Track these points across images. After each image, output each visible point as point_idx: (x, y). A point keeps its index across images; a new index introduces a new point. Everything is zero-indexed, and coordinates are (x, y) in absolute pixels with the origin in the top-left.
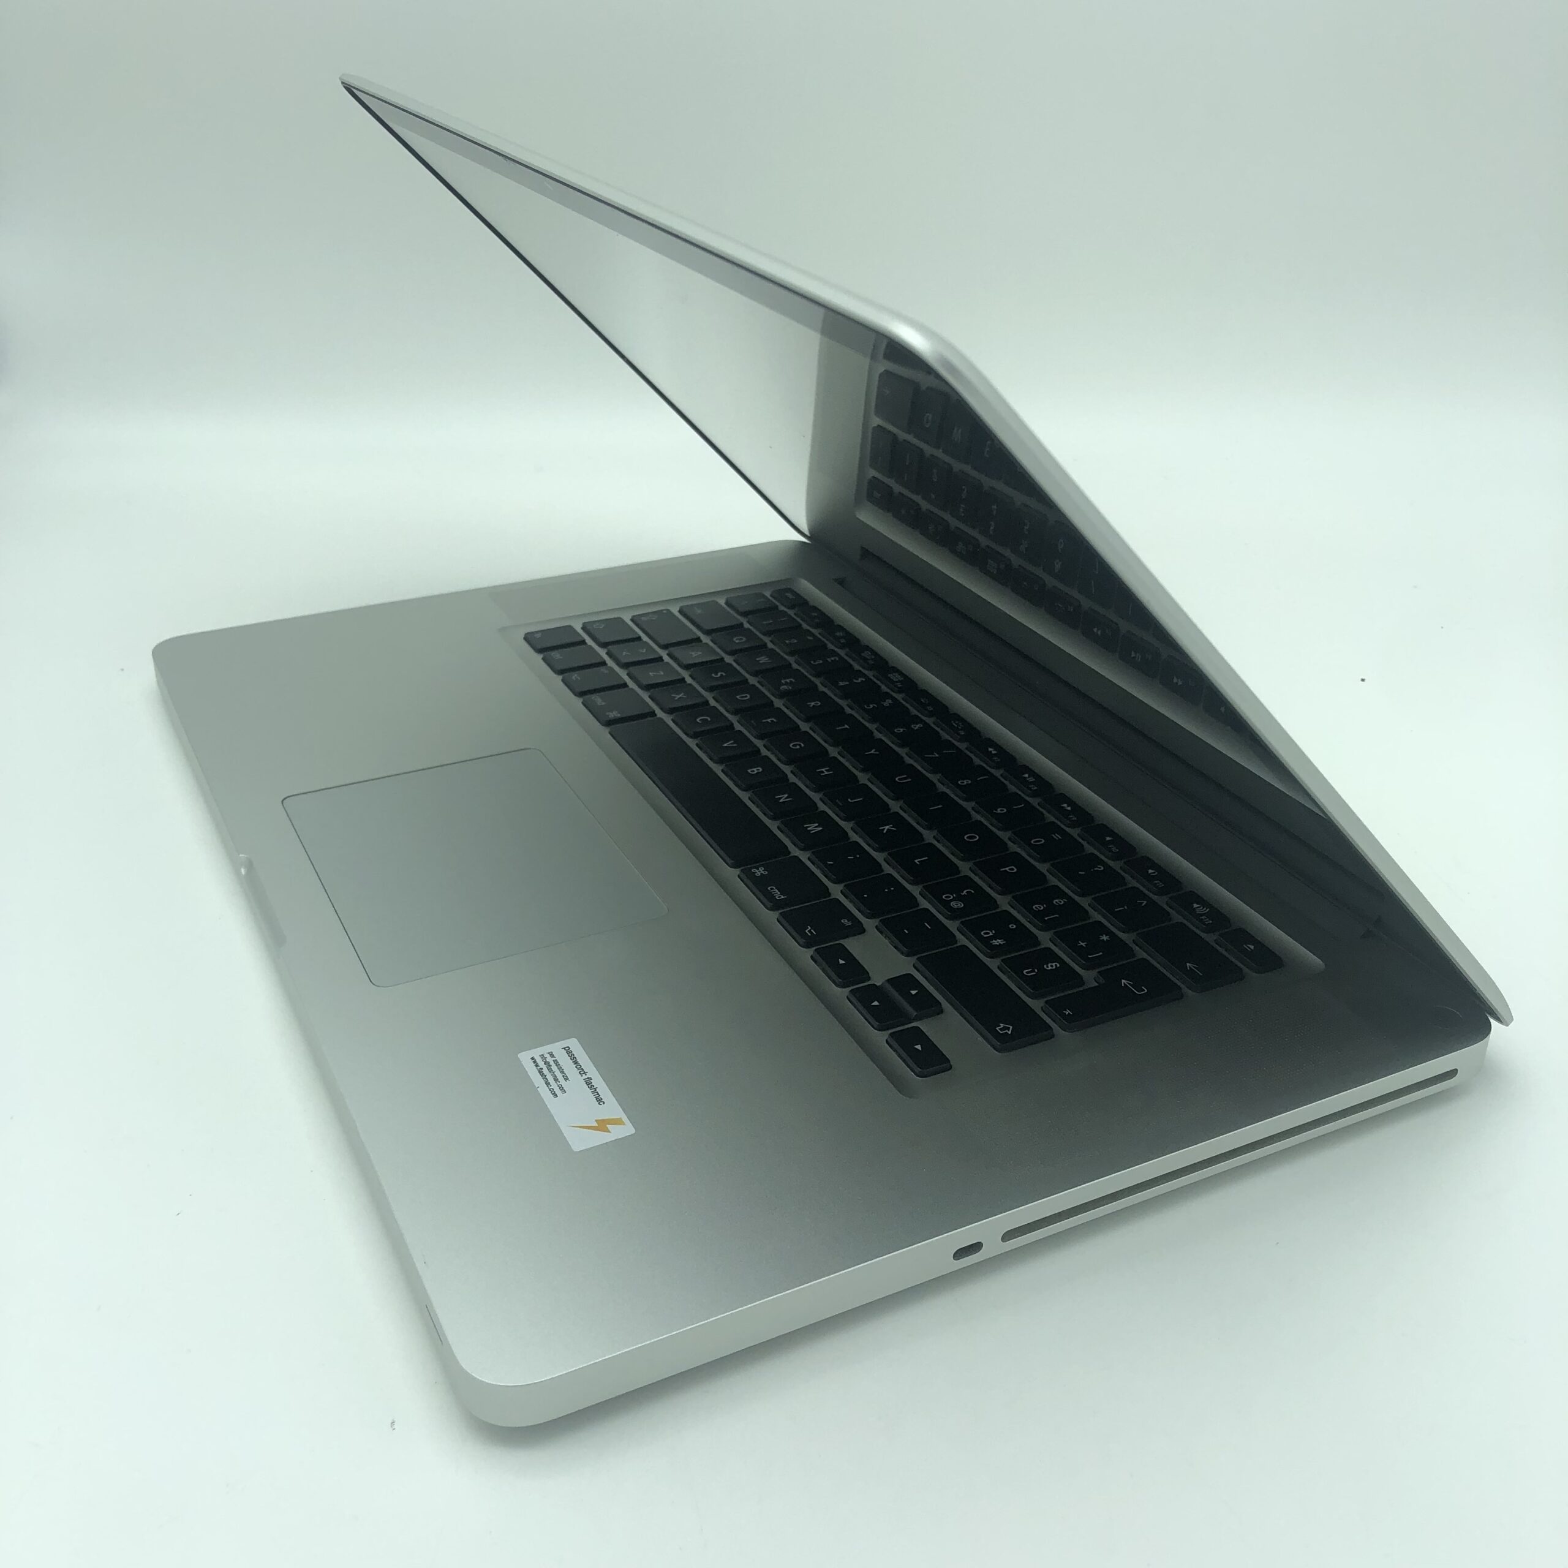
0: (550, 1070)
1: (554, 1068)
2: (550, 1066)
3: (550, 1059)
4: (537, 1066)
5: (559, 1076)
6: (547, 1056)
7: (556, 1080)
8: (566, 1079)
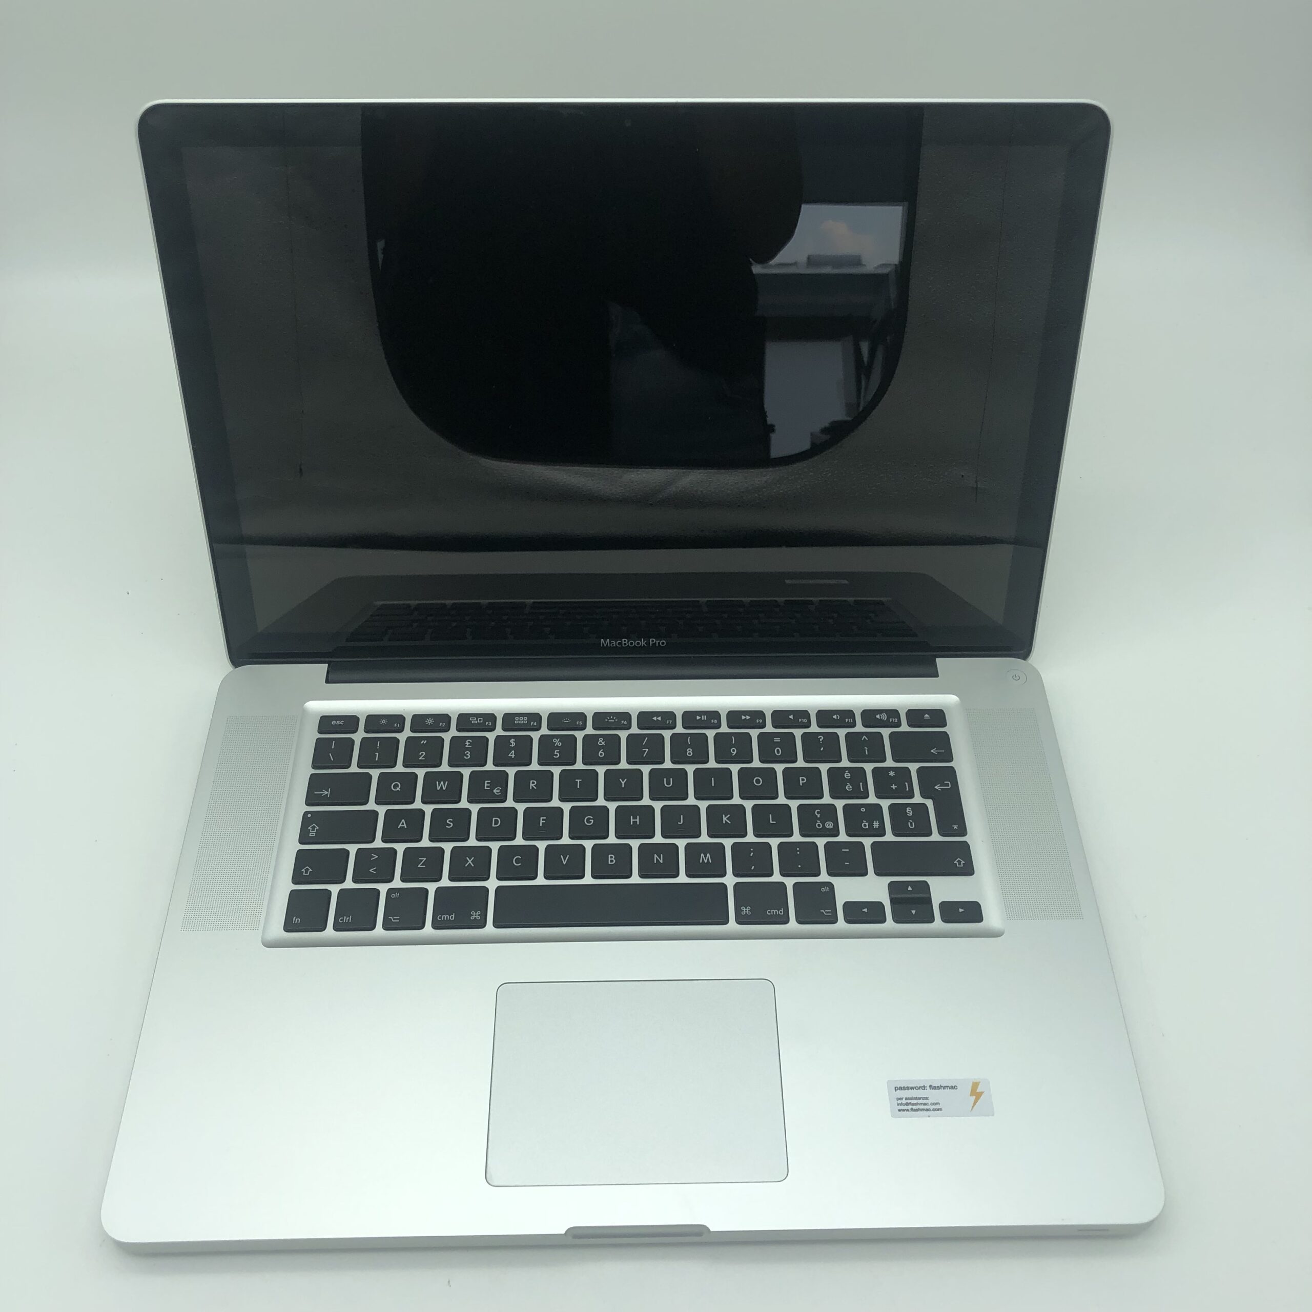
0: (916, 1104)
1: (913, 1102)
2: (910, 1103)
3: (904, 1101)
4: (908, 1110)
5: (925, 1101)
6: (900, 1102)
7: (925, 1104)
8: (927, 1098)
